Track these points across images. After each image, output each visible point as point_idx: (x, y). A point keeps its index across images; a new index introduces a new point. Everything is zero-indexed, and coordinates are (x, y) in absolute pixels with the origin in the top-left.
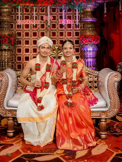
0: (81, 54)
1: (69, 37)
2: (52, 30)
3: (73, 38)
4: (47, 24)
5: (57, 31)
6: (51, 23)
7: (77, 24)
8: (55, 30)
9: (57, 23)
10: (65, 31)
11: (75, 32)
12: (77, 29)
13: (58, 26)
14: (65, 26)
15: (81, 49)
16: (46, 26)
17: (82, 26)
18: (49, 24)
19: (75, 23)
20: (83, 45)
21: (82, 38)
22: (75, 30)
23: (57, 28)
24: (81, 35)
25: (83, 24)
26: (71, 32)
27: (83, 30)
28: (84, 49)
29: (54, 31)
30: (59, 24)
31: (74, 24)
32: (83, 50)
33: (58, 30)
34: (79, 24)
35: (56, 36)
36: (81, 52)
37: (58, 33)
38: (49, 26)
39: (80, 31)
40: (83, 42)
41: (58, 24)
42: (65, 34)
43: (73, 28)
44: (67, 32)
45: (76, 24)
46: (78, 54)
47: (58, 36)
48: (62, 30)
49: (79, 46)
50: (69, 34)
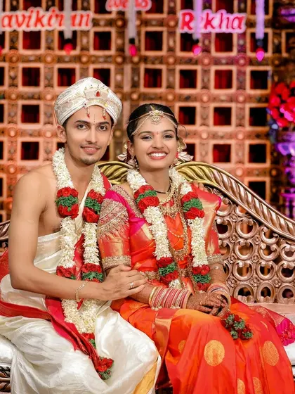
0: (274, 172)
1: (223, 93)
2: (145, 59)
3: (241, 99)
4: (121, 34)
5: (168, 64)
6: (139, 26)
7: (260, 35)
8: (161, 60)
9: (168, 26)
10: (203, 64)
11: (249, 69)
12: (260, 55)
13: (175, 42)
14: (207, 42)
15: (275, 149)
16: (120, 42)
17: (280, 43)
18: (131, 32)
19: (250, 31)
20: (286, 129)
21: (280, 96)
22: (251, 62)
23: (171, 50)
24: (275, 85)
25: (288, 36)
26: (234, 68)
27: (285, 62)
28: (286, 148)
29: (153, 63)
30: (179, 31)
31: (244, 34)
32: (284, 153)
33: (171, 60)
34: (266, 35)
36: (275, 162)
37: (171, 71)
38: (132, 41)
39: (273, 64)
40: (282, 115)
41: (172, 33)
42: (203, 80)
43: (242, 49)
44: (213, 68)
45: (253, 35)
46: (263, 172)
47: (170, 86)
48: (190, 61)
49: (267, 135)
50: (224, 80)
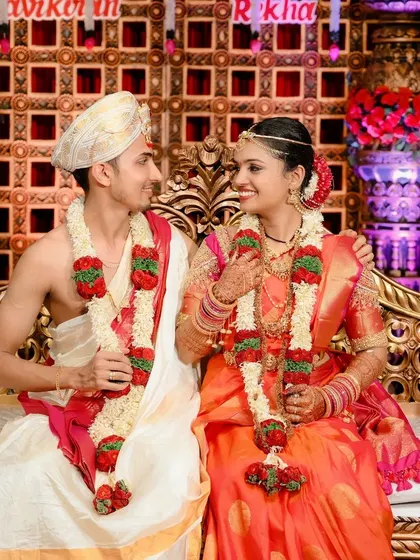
0: (351, 202)
1: (287, 101)
2: (188, 58)
3: (310, 109)
4: (158, 24)
5: (217, 64)
6: (183, 15)
7: (334, 27)
8: (209, 60)
9: (218, 15)
10: (262, 64)
11: (320, 71)
12: (335, 53)
13: (226, 35)
14: (267, 37)
15: (353, 172)
16: (156, 35)
17: (361, 38)
18: (169, 23)
19: (322, 21)
20: (368, 147)
21: (362, 106)
22: (323, 62)
23: (221, 46)
24: (355, 91)
25: (371, 28)
26: (301, 70)
27: (367, 62)
28: (369, 172)
29: (199, 63)
30: (232, 21)
31: (315, 24)
32: (366, 178)
33: (222, 59)
34: (342, 26)
35: (213, 89)
36: (353, 188)
37: (222, 73)
38: (171, 34)
39: (351, 65)
40: (364, 130)
41: (223, 25)
42: (262, 85)
43: (311, 45)
44: (275, 70)
45: (326, 27)
46: (338, 202)
47: (221, 93)
48: (246, 61)
49: (344, 155)
50: (289, 84)
